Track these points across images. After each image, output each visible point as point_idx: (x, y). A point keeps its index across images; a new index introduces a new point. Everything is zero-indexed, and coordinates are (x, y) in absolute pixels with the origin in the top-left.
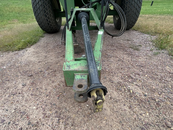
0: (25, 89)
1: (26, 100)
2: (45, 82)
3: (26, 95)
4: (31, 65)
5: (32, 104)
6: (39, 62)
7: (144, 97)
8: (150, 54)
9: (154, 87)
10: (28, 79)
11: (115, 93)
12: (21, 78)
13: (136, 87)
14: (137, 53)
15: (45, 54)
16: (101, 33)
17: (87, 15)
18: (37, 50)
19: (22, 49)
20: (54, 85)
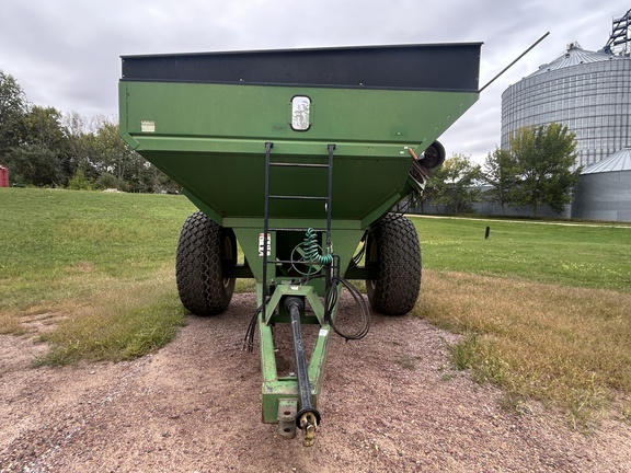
0: (169, 441)
1: (177, 461)
2: (208, 430)
3: (174, 453)
4: (171, 397)
5: (190, 467)
6: (188, 389)
7: (396, 458)
8: (435, 377)
9: (420, 442)
10: (171, 425)
11: (347, 451)
12: (155, 422)
13: (388, 440)
14: (407, 375)
15: (197, 372)
16: (324, 332)
17: (301, 301)
18: (177, 360)
19: (139, 356)
20: (228, 435)
